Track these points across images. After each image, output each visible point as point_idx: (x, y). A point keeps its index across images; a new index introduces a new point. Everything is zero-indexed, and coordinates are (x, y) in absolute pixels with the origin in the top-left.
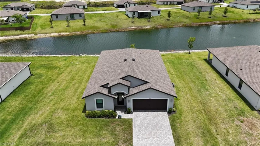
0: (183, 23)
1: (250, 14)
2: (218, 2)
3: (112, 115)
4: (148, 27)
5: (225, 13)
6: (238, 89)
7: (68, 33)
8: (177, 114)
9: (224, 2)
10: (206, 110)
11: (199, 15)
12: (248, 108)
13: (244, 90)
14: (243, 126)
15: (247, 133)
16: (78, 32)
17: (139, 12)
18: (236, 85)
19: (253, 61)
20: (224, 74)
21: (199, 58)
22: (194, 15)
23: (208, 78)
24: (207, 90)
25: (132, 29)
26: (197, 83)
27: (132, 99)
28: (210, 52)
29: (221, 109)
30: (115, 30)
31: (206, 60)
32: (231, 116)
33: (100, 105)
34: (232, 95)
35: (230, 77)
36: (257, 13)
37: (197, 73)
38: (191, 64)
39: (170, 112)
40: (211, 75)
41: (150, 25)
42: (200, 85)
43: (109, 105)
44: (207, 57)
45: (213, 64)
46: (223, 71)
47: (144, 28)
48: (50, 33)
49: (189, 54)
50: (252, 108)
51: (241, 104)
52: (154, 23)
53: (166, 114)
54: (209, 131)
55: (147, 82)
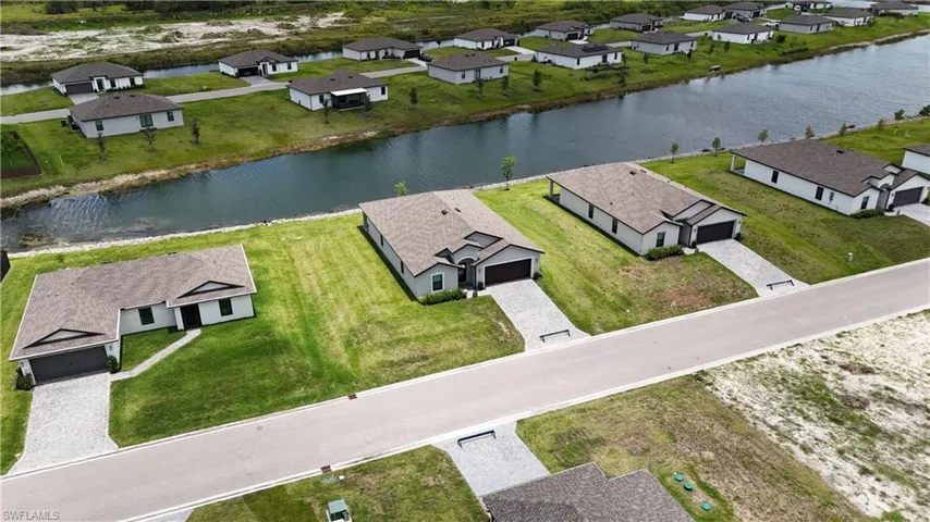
0: (450, 116)
1: (587, 79)
2: (505, 45)
3: (458, 296)
4: (369, 134)
5: (537, 82)
6: (612, 234)
7: (164, 172)
8: (545, 279)
9: (518, 45)
10: (579, 267)
11: (481, 92)
12: (630, 255)
13: (621, 234)
14: (630, 275)
15: (637, 281)
16: (192, 166)
17: (337, 93)
18: (609, 229)
19: (624, 189)
20: (586, 217)
21: (532, 195)
22: (468, 91)
23: (564, 226)
24: (570, 244)
25: (332, 141)
26: (550, 235)
27: (483, 267)
28: (552, 182)
29: (599, 263)
30: (289, 149)
31: (546, 197)
32: (614, 268)
33: (438, 285)
34: (608, 244)
35: (598, 219)
36: (600, 77)
37: (543, 222)
38: (523, 207)
39: (537, 277)
40: (566, 221)
41: (375, 129)
42: (555, 238)
43: (451, 282)
44: (547, 191)
45: (561, 202)
46: (584, 212)
47: (361, 137)
48: (111, 177)
49: (508, 189)
50: (637, 255)
51: (622, 253)
52: (383, 122)
53: (531, 281)
54: (593, 290)
55: (500, 239)
